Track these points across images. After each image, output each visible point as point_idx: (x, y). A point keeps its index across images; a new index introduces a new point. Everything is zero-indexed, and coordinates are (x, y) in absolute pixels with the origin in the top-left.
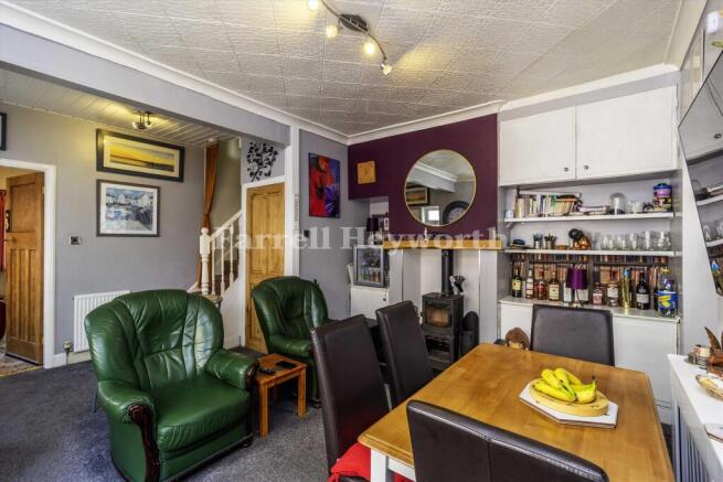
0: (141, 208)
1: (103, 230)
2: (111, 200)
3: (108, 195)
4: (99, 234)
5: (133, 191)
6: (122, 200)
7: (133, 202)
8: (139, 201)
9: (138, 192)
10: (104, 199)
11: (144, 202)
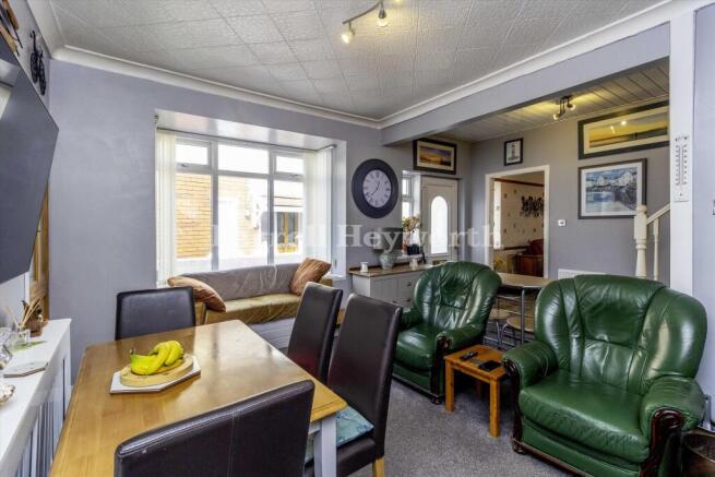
0: (622, 187)
1: (584, 214)
2: (590, 184)
3: (588, 180)
4: (580, 217)
5: (613, 171)
6: (601, 182)
7: (612, 182)
8: (620, 180)
9: (618, 170)
10: (585, 184)
11: (625, 180)
